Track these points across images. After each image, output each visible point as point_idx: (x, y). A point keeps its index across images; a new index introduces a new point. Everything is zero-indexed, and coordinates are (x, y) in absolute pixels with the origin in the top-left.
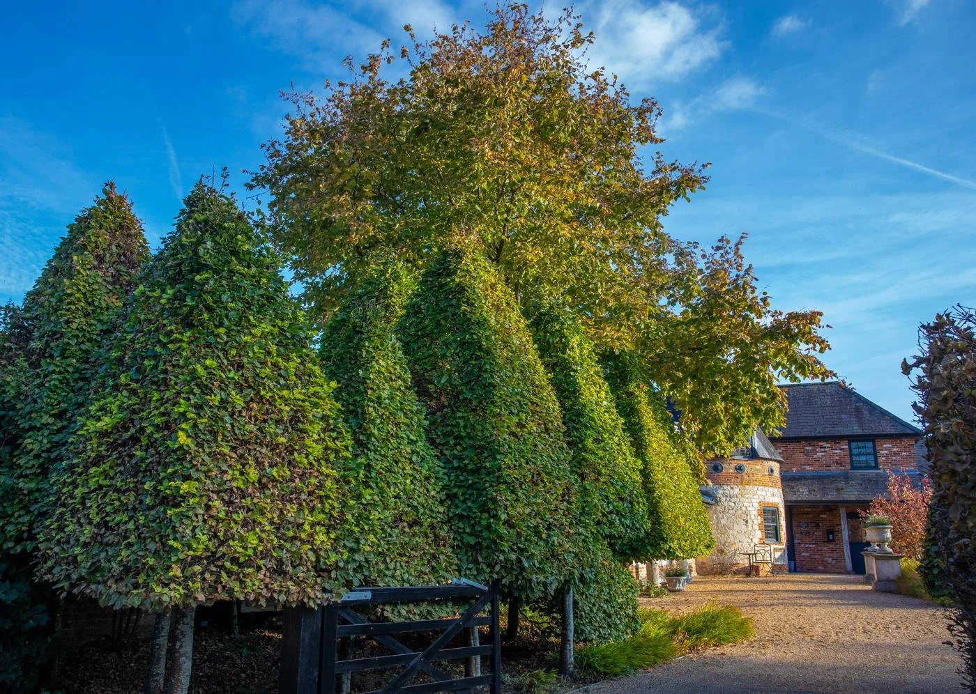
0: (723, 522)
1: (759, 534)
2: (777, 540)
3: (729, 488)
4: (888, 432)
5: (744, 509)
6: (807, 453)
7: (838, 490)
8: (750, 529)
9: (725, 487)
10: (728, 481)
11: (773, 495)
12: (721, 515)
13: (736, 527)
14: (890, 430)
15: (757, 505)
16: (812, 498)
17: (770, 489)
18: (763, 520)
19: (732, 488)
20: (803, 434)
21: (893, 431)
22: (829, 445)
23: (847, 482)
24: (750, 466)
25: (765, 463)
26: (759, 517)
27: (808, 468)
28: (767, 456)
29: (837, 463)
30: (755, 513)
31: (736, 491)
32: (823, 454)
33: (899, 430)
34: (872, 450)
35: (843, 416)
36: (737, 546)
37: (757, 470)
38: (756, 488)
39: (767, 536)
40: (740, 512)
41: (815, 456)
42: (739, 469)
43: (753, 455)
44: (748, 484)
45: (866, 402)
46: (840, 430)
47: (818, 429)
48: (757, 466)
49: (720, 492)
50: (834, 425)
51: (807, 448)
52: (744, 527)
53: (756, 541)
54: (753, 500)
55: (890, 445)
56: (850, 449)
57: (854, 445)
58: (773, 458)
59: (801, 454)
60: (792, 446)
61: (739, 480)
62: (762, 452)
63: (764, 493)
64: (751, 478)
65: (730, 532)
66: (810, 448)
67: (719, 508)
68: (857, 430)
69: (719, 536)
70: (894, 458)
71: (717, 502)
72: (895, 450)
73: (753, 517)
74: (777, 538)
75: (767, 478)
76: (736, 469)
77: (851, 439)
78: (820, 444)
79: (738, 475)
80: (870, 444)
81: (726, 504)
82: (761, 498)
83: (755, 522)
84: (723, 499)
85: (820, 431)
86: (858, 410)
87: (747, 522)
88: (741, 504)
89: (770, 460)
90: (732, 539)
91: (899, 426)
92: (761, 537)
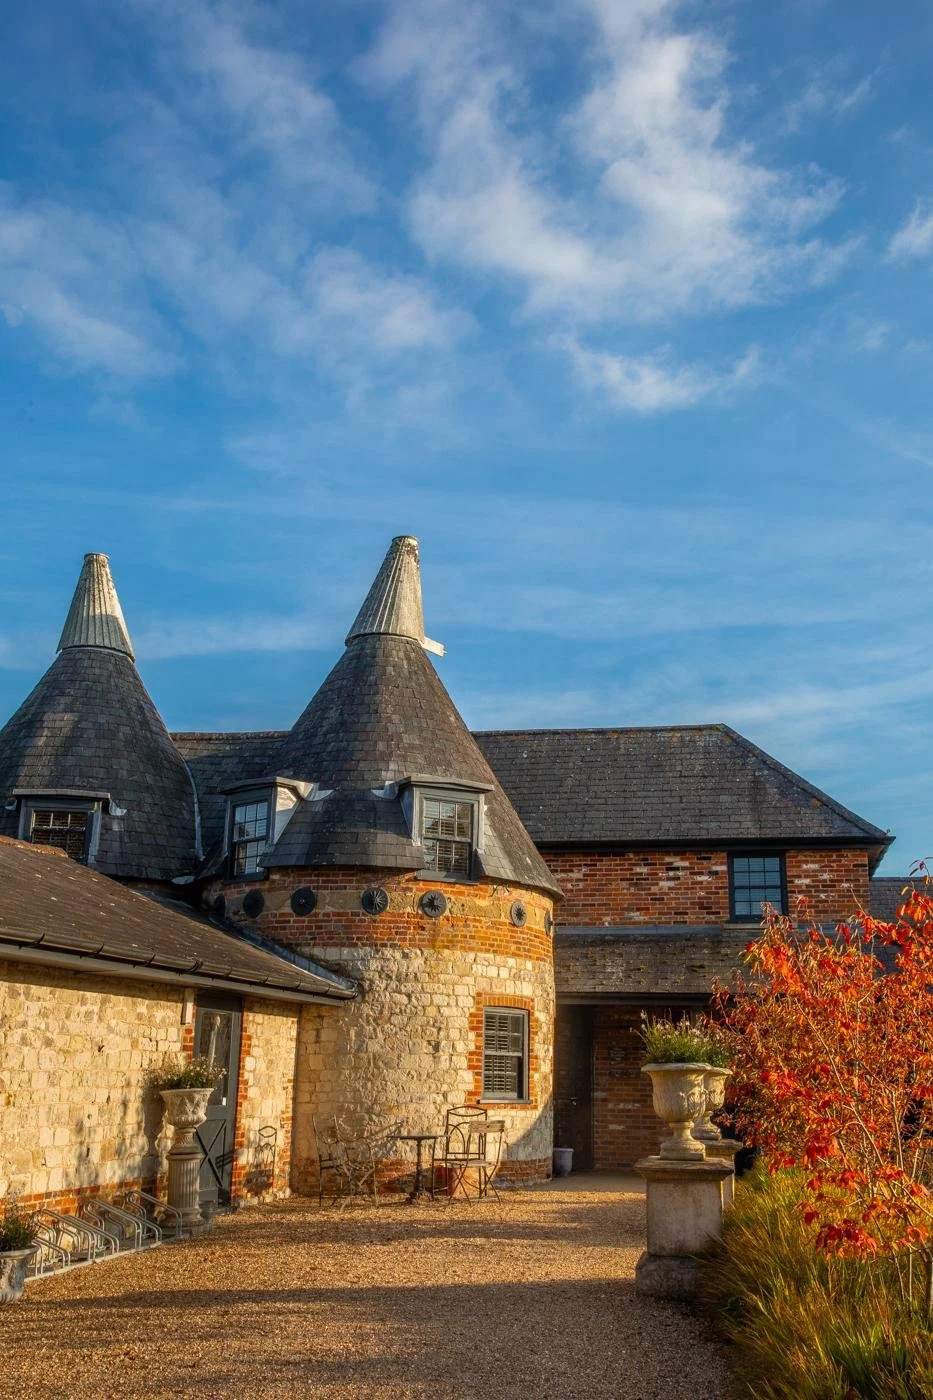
0: (374, 1047)
1: (467, 1079)
2: (520, 1096)
3: (398, 955)
4: (812, 833)
5: (431, 1011)
6: (637, 882)
7: (692, 969)
8: (444, 1064)
9: (388, 952)
10: (396, 936)
11: (517, 977)
12: (369, 1029)
13: (407, 1062)
14: (817, 828)
15: (470, 1002)
16: (629, 987)
17: (511, 962)
18: (482, 1042)
19: (405, 956)
20: (632, 836)
21: (824, 832)
22: (686, 864)
23: (715, 952)
24: (459, 898)
25: (503, 893)
26: (472, 1035)
27: (637, 916)
28: (507, 873)
29: (702, 907)
30: (464, 1022)
31: (417, 962)
32: (671, 884)
33: (836, 829)
34: (775, 879)
35: (724, 798)
36: (403, 1113)
37: (480, 909)
38: (472, 956)
39: (491, 1084)
40: (421, 1020)
41: (654, 889)
42: (431, 905)
43: (469, 869)
44: (450, 944)
45: (776, 768)
46: (712, 829)
47: (666, 825)
48: (481, 900)
49: (374, 965)
50: (701, 816)
51: (638, 870)
52: (427, 1062)
53: (458, 1098)
54: (459, 989)
55: (815, 866)
56: (731, 872)
57: (740, 863)
58: (526, 880)
59: (624, 884)
60: (605, 864)
61: (426, 935)
62: (496, 863)
63: (492, 972)
64: (461, 930)
65: (390, 1074)
66: (644, 870)
67: (366, 1009)
68: (748, 828)
69: (358, 1085)
70: (823, 896)
71: (363, 992)
72: (826, 876)
73: (454, 1034)
74: (520, 1088)
75: (505, 930)
76: (421, 905)
77: (737, 848)
78: (668, 859)
79: (427, 923)
80: (773, 863)
81: (386, 998)
82: (483, 985)
83: (460, 1047)
84: (380, 984)
85: (668, 831)
86: (757, 785)
87: (437, 1048)
88: (426, 999)
89: (517, 885)
90: (392, 1094)
91: (838, 823)
92: (471, 1087)
